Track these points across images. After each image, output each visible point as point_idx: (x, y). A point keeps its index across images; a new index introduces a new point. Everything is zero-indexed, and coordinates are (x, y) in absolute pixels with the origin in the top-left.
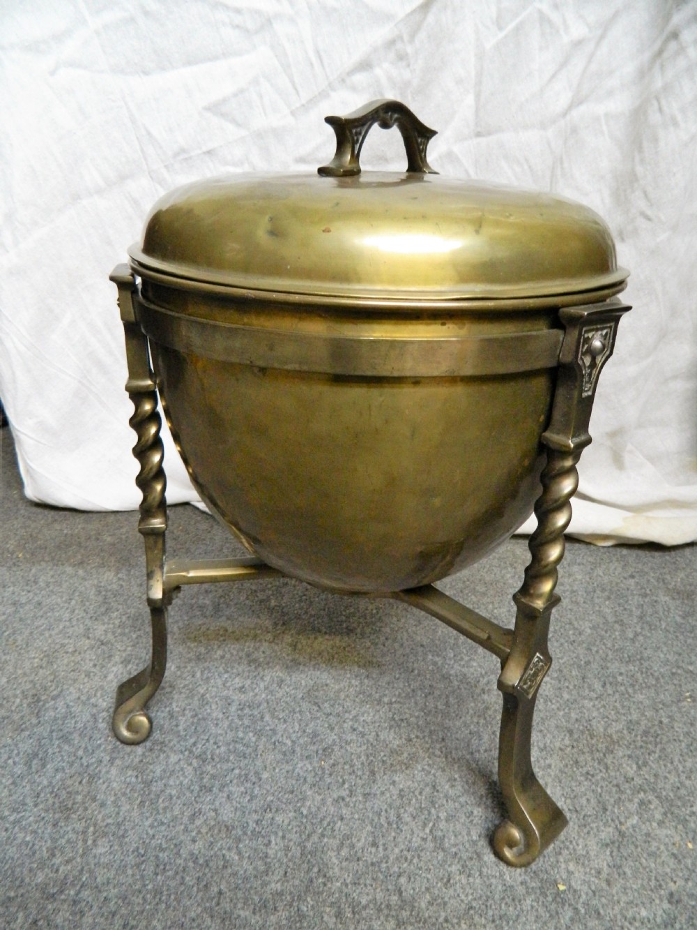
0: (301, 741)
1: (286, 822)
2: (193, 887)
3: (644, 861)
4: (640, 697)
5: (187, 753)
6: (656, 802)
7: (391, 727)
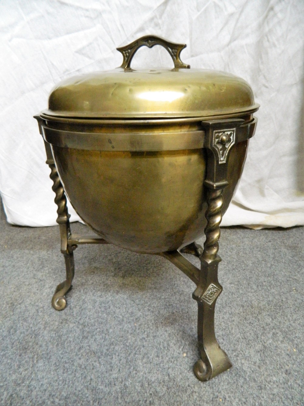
0: (126, 316)
1: (120, 349)
2: (79, 377)
3: (275, 357)
4: (273, 290)
5: (77, 323)
6: (280, 333)
7: (165, 308)
